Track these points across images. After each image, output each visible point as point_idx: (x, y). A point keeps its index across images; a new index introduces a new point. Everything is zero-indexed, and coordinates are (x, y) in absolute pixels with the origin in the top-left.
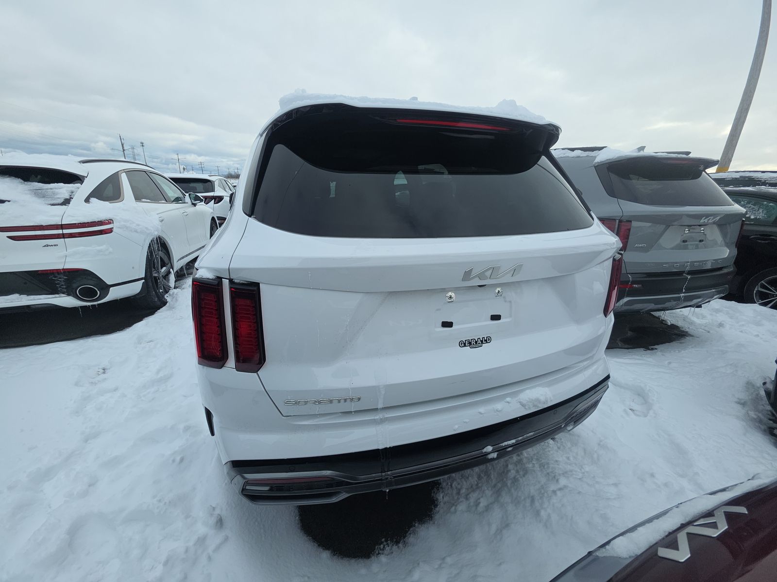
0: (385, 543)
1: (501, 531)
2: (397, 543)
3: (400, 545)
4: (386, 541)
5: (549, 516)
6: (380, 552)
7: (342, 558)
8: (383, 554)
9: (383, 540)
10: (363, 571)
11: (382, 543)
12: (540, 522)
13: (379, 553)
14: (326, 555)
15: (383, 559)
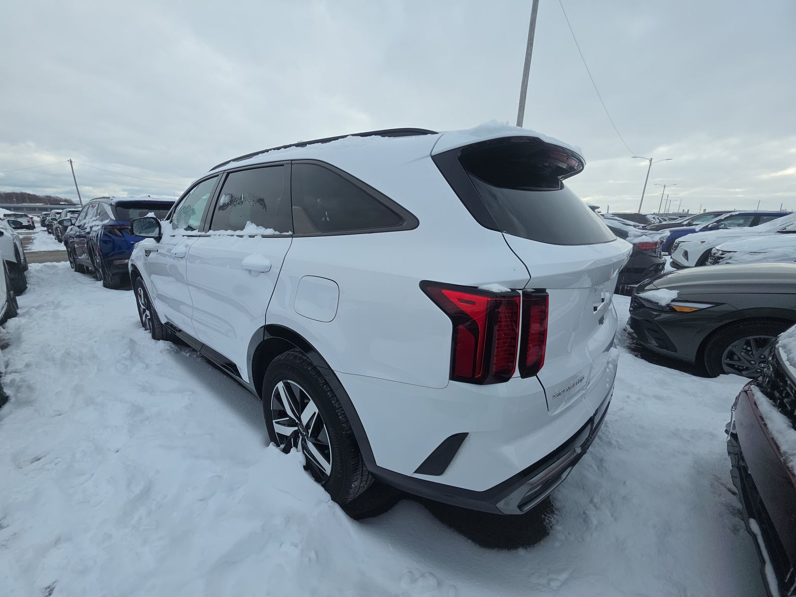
0: (546, 518)
1: (602, 466)
2: (553, 512)
3: (556, 512)
4: (545, 515)
5: (617, 441)
6: (551, 525)
7: (533, 546)
8: (553, 525)
9: (543, 516)
10: (557, 544)
11: (544, 519)
12: (615, 448)
13: (551, 527)
14: (521, 552)
15: (558, 528)
